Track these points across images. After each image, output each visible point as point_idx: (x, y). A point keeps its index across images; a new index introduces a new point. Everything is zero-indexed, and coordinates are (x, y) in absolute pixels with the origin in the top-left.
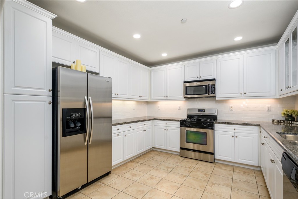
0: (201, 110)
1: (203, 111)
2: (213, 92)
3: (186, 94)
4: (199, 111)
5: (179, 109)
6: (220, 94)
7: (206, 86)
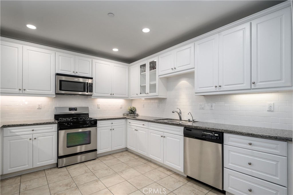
0: (73, 108)
1: (75, 109)
2: (91, 90)
3: (61, 89)
4: (71, 109)
5: (39, 108)
6: (96, 93)
7: (85, 83)
